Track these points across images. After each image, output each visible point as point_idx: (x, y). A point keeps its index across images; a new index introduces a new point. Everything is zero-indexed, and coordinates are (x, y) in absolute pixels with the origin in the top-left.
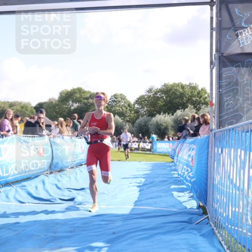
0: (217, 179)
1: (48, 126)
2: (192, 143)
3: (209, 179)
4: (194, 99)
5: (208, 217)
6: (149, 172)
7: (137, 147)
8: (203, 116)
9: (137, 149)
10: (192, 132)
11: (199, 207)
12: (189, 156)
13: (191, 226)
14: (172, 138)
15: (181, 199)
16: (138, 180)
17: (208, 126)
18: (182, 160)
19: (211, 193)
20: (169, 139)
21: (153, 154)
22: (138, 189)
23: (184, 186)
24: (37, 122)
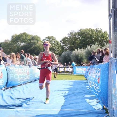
2: (98, 67)
3: (109, 91)
4: (99, 38)
6: (71, 87)
7: (63, 70)
9: (63, 72)
10: (98, 60)
11: (103, 108)
12: (96, 76)
14: (86, 64)
15: (92, 104)
16: (64, 92)
18: (91, 78)
21: (74, 75)
22: (64, 98)
23: (94, 96)
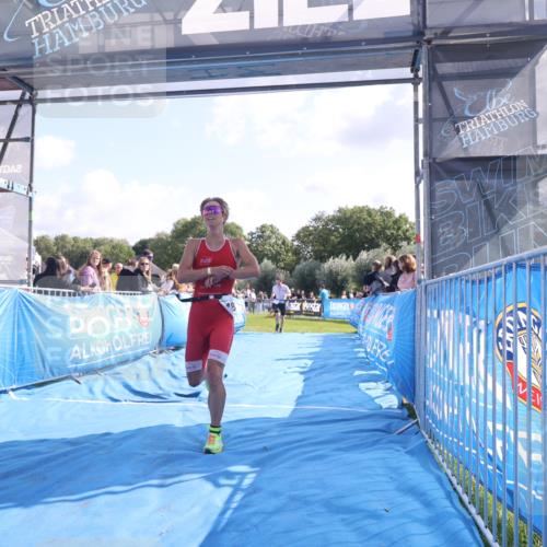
0: (432, 360)
1: (156, 277)
2: (387, 302)
3: (417, 361)
4: (388, 232)
5: (417, 423)
6: (317, 350)
7: (298, 308)
8: (403, 258)
9: (296, 313)
10: (386, 284)
11: (402, 405)
12: (384, 323)
13: (391, 437)
14: (355, 294)
15: (373, 393)
16: (302, 363)
17: (411, 275)
18: (372, 330)
19: (422, 382)
20: (348, 297)
21: (324, 320)
22: (302, 377)
23: (377, 372)
24: (139, 271)
